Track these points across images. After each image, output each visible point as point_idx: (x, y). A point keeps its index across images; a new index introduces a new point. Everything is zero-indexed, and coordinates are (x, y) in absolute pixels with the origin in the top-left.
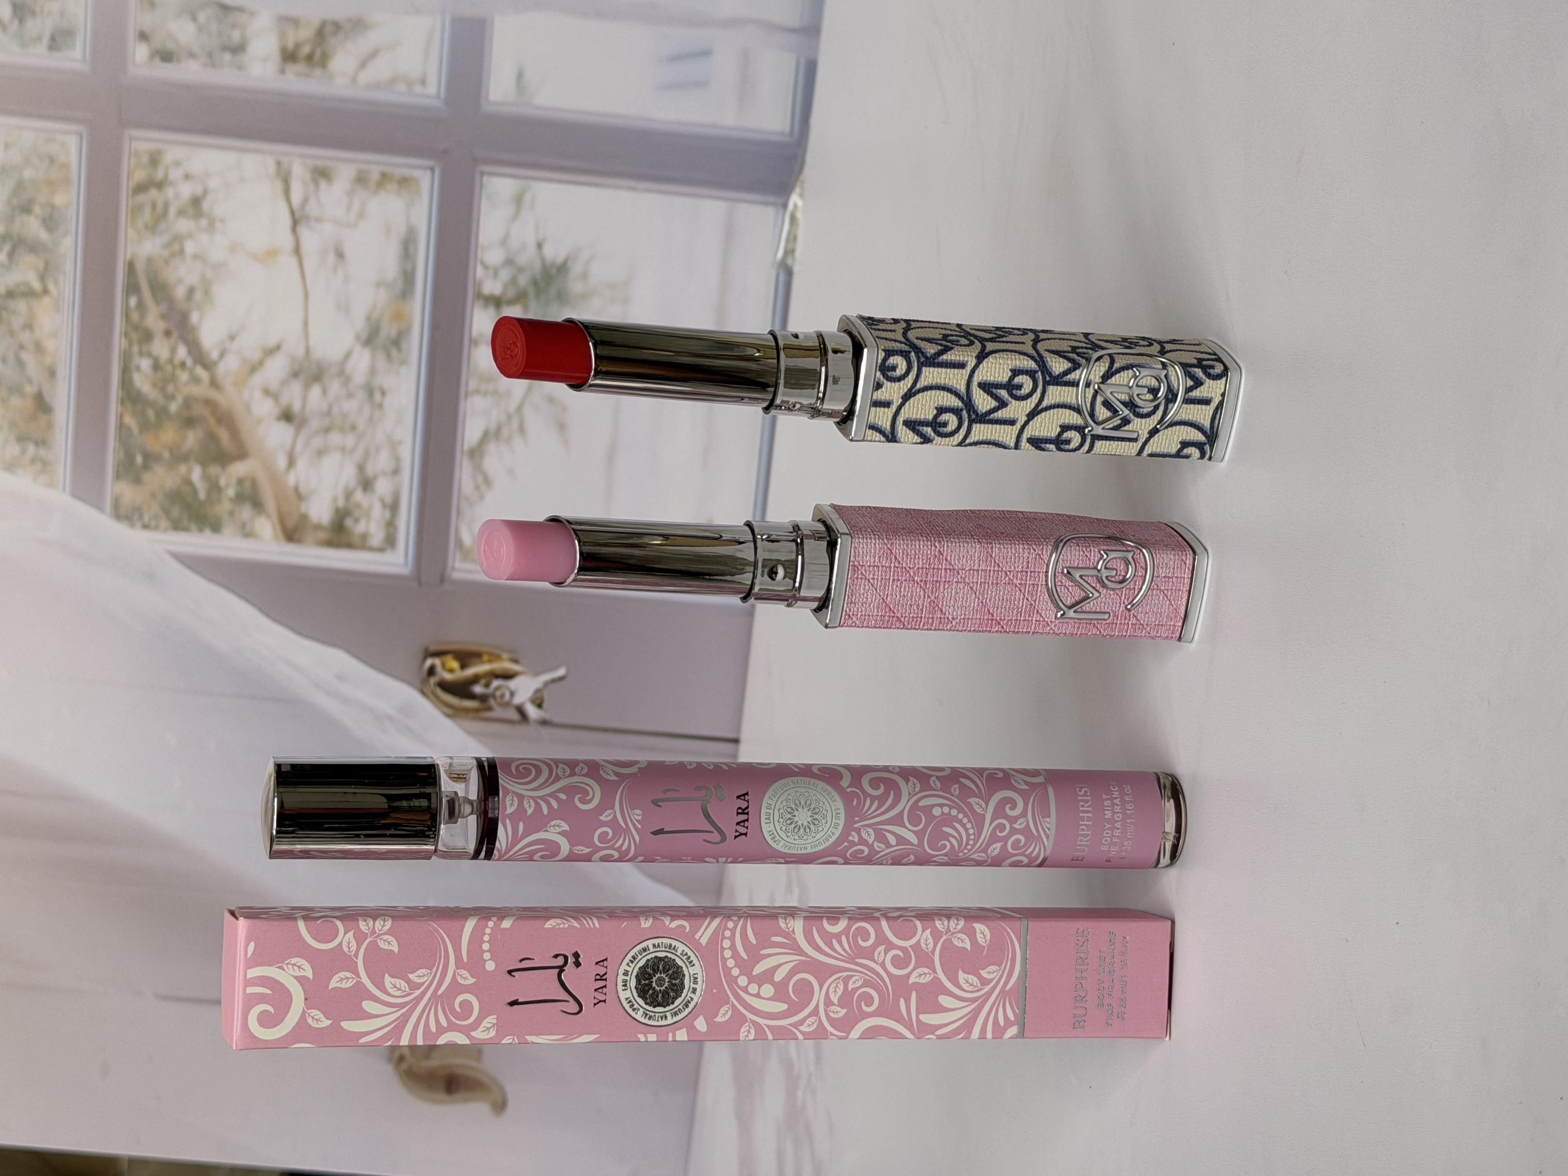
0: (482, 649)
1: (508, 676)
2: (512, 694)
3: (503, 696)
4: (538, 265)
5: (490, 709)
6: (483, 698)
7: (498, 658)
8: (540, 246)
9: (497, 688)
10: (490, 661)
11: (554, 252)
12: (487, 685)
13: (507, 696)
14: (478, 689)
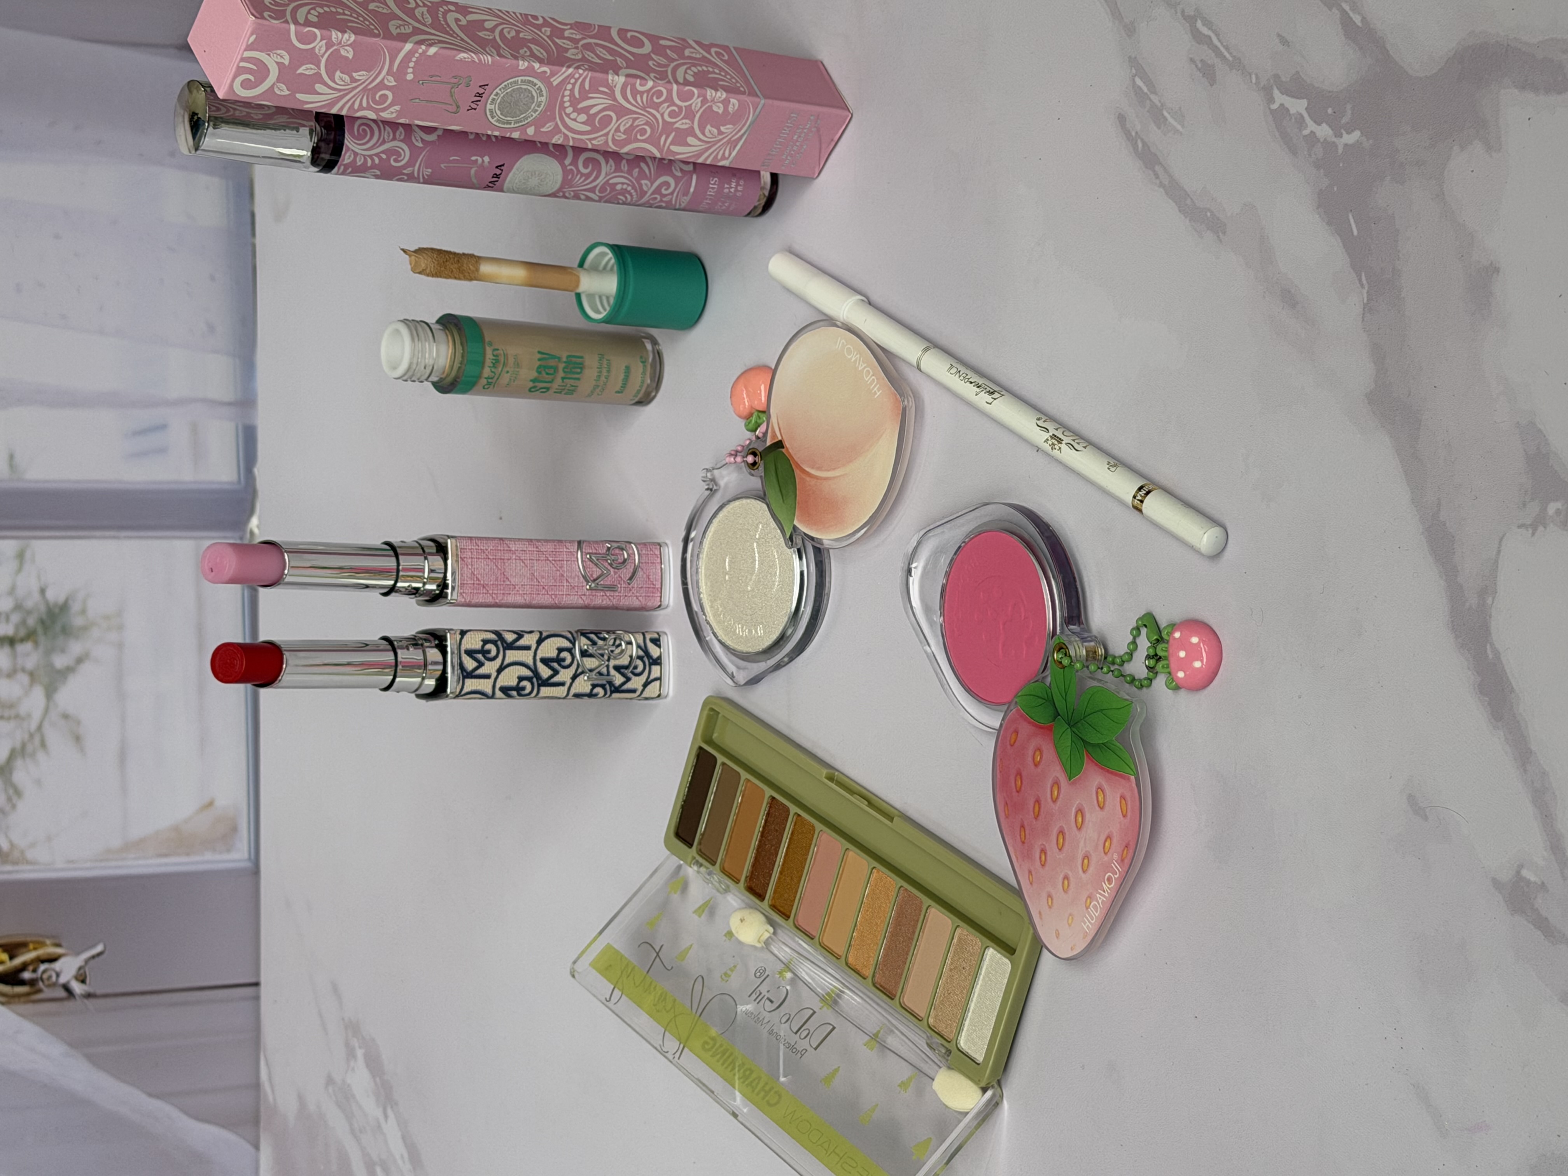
0: (29, 939)
1: (52, 959)
2: (58, 975)
3: (50, 977)
4: (43, 608)
5: (40, 991)
6: (32, 983)
7: (42, 944)
8: (43, 591)
9: (44, 972)
10: (35, 949)
11: (55, 595)
12: (34, 971)
13: (54, 978)
14: (27, 975)
